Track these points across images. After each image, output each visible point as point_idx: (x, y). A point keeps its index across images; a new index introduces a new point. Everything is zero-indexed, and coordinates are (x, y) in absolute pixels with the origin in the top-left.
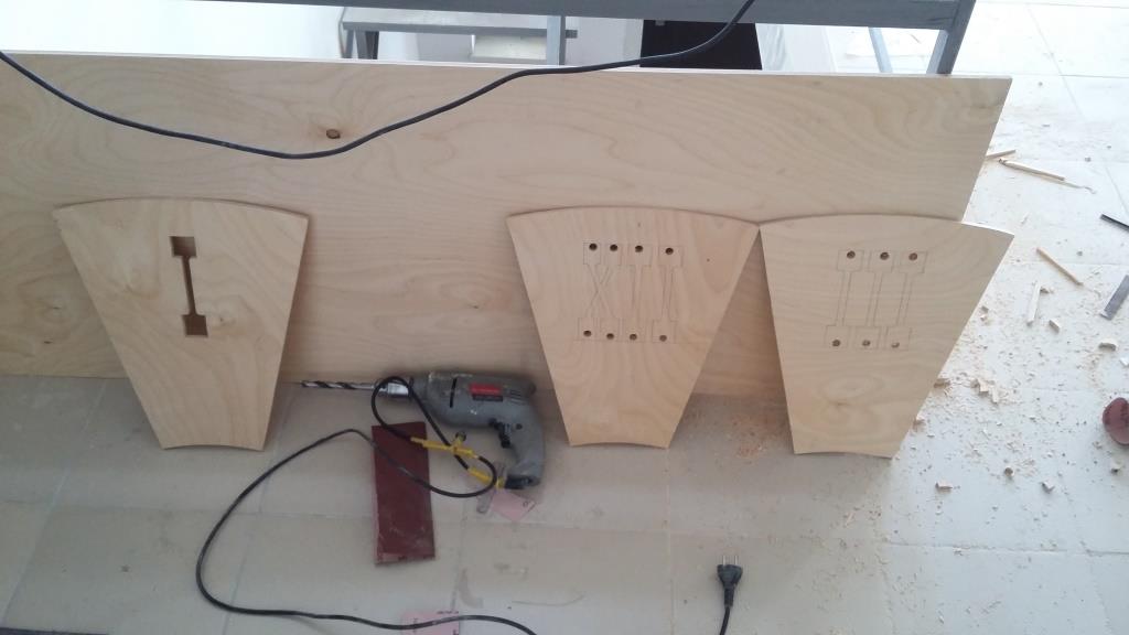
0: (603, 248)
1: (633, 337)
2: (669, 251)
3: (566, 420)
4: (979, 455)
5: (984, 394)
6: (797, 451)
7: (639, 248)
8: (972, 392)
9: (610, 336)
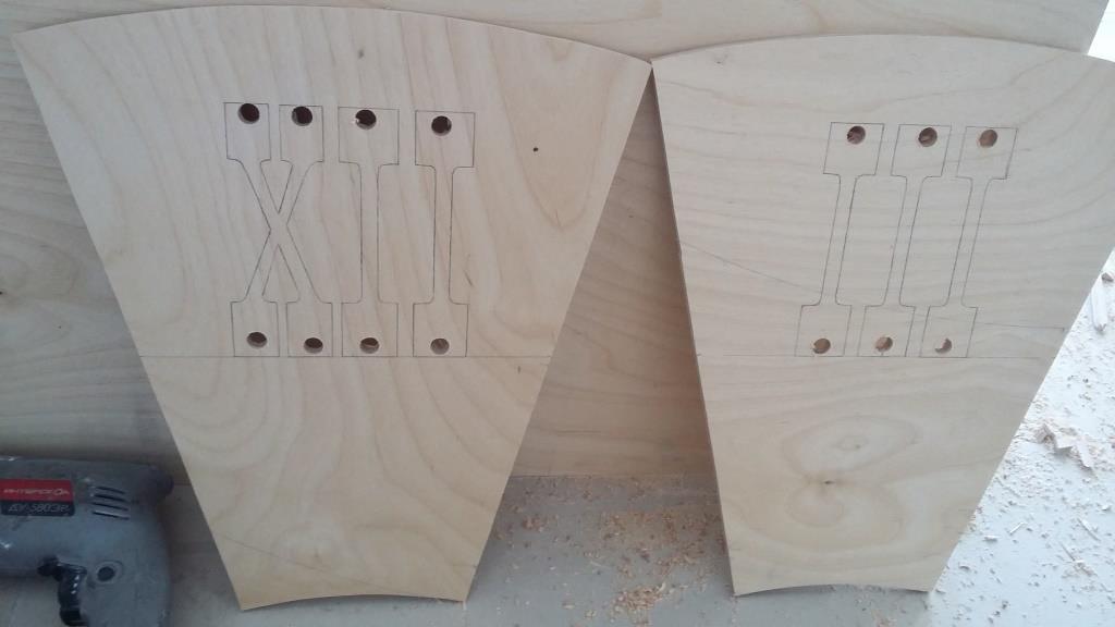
0: (276, 117)
1: (369, 344)
2: (441, 125)
3: (226, 551)
4: (1089, 574)
5: (1064, 454)
6: (739, 589)
7: (366, 118)
8: (1041, 450)
9: (314, 344)
